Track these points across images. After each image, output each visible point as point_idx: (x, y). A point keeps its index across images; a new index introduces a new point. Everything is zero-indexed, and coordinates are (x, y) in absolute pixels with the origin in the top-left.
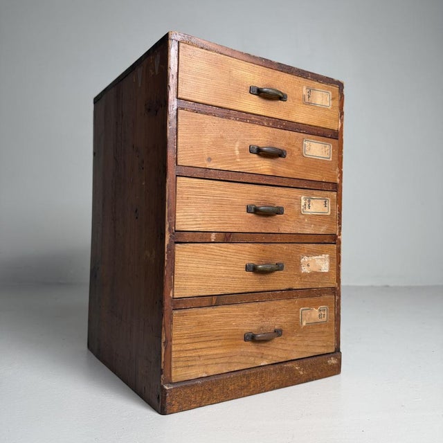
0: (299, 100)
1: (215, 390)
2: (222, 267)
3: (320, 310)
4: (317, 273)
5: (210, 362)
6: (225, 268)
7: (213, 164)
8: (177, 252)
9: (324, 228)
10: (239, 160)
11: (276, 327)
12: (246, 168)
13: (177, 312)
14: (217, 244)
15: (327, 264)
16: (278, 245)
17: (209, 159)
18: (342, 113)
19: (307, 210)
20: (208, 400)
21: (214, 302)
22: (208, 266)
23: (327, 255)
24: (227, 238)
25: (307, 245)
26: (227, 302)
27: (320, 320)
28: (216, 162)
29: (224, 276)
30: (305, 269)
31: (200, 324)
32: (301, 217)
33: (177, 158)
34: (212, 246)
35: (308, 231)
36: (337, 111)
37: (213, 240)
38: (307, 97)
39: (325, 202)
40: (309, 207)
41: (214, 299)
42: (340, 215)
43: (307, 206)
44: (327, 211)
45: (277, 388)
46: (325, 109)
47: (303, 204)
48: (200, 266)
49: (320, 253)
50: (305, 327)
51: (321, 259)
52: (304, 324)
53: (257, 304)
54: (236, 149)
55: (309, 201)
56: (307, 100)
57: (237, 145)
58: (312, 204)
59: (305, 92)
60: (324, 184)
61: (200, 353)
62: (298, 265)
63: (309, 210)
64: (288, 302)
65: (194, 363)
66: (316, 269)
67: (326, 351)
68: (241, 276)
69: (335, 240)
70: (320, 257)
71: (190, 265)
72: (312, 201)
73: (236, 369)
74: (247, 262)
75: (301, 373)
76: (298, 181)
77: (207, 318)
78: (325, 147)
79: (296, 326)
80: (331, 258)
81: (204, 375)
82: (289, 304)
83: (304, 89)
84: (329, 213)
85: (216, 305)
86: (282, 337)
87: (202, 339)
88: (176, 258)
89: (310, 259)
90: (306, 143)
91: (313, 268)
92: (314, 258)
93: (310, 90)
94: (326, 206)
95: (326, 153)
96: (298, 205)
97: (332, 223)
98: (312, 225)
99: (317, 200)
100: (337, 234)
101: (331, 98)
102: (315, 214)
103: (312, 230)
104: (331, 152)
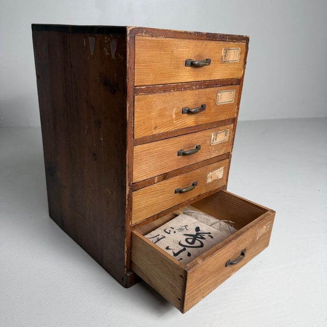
0: (218, 61)
2: (161, 197)
4: (215, 180)
6: (163, 196)
8: (133, 197)
9: (223, 150)
10: (174, 122)
12: (179, 126)
14: (158, 184)
15: (222, 172)
16: (195, 171)
17: (156, 128)
18: (245, 63)
19: (215, 141)
21: (156, 218)
22: (153, 199)
23: (223, 167)
24: (165, 177)
25: (212, 165)
26: (163, 216)
28: (160, 129)
29: (162, 201)
30: (209, 180)
32: (210, 147)
33: (133, 134)
34: (155, 185)
35: (213, 156)
36: (242, 62)
37: (156, 182)
38: (224, 57)
39: (226, 133)
40: (216, 139)
42: (234, 138)
44: (226, 138)
46: (234, 63)
47: (212, 139)
48: (148, 200)
49: (218, 168)
51: (219, 171)
54: (174, 114)
55: (216, 136)
56: (223, 60)
57: (174, 111)
58: (218, 137)
60: (227, 121)
62: (206, 180)
66: (215, 178)
68: (172, 198)
69: (228, 156)
72: (218, 135)
74: (176, 188)
76: (212, 124)
78: (231, 93)
80: (224, 169)
83: (223, 50)
84: (227, 140)
88: (133, 201)
89: (213, 173)
90: (219, 94)
91: (214, 178)
92: (215, 171)
93: (227, 50)
94: (226, 136)
95: (231, 98)
96: (209, 141)
97: (228, 146)
98: (216, 151)
99: (221, 133)
100: (230, 152)
101: (239, 53)
102: (219, 143)
103: (216, 154)
104: (234, 96)
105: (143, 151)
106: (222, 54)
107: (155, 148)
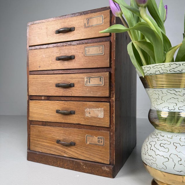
0: (81, 27)
1: (43, 159)
2: (46, 110)
3: (98, 138)
5: (43, 147)
6: (47, 111)
8: (30, 103)
10: (51, 65)
11: (72, 141)
13: (31, 125)
14: (44, 101)
15: (102, 113)
16: (72, 102)
17: (40, 67)
20: (41, 161)
21: (44, 124)
23: (102, 109)
24: (49, 98)
25: (89, 102)
26: (49, 125)
27: (99, 144)
28: (42, 67)
29: (47, 114)
30: (87, 115)
31: (39, 132)
32: (84, 88)
33: (29, 68)
34: (42, 101)
37: (43, 99)
38: (87, 24)
39: (100, 79)
40: (89, 82)
41: (44, 123)
43: (88, 82)
44: (102, 83)
45: (71, 169)
47: (85, 81)
48: (38, 109)
49: (98, 107)
50: (88, 145)
52: (88, 143)
53: (62, 128)
54: (50, 60)
55: (89, 79)
57: (51, 58)
58: (92, 81)
62: (83, 113)
63: (89, 84)
64: (79, 130)
65: (37, 145)
66: (94, 115)
67: (102, 162)
68: (54, 115)
70: (97, 109)
71: (34, 108)
72: (91, 79)
73: (53, 154)
74: (57, 109)
75: (84, 167)
77: (41, 129)
79: (83, 143)
81: (41, 151)
82: (79, 131)
83: (85, 20)
85: (45, 125)
86: (75, 146)
87: (40, 137)
88: (30, 105)
89: (91, 110)
90: (86, 49)
91: (92, 114)
92: (93, 109)
93: (88, 20)
94: (101, 81)
95: (100, 51)
96: (83, 82)
97: (106, 90)
98: (92, 92)
99: (95, 78)
100: (111, 96)
101: (103, 18)
102: (93, 86)
103: (92, 94)
104: (104, 50)
105: (34, 79)
106: (85, 22)
107: (40, 78)
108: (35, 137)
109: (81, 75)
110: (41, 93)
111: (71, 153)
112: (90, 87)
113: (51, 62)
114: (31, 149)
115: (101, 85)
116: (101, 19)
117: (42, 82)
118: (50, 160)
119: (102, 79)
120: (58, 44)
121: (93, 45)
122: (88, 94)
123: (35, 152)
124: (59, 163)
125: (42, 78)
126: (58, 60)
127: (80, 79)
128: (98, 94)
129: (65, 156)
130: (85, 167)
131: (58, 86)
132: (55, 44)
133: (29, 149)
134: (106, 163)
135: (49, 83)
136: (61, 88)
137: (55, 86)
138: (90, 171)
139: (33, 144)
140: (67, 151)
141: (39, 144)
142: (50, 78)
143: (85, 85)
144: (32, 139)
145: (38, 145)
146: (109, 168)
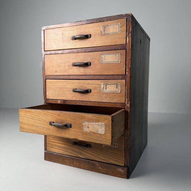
0: (98, 34)
1: (60, 159)
5: (59, 148)
7: (57, 74)
9: (116, 99)
10: (68, 70)
12: (71, 73)
17: (56, 72)
24: (65, 102)
27: (114, 147)
28: (59, 72)
32: (101, 94)
33: (45, 73)
37: (59, 103)
38: (103, 32)
39: (117, 86)
43: (105, 88)
45: (87, 170)
47: (102, 87)
50: (104, 148)
52: (104, 146)
55: (106, 86)
57: (67, 64)
58: (108, 87)
59: (102, 29)
60: (115, 76)
61: (56, 144)
63: (106, 90)
69: (124, 106)
72: (108, 85)
73: (70, 155)
76: (99, 76)
78: (116, 56)
79: (99, 146)
81: (57, 152)
83: (101, 27)
84: (120, 92)
86: (91, 148)
90: (103, 56)
93: (105, 27)
94: (117, 88)
95: (116, 59)
96: (99, 88)
97: (122, 97)
98: (108, 98)
99: (111, 85)
100: (126, 103)
101: (120, 26)
102: (110, 92)
103: (108, 100)
104: (120, 58)
105: (51, 83)
106: (101, 30)
107: (57, 83)
108: (51, 138)
109: (98, 82)
110: (58, 97)
111: (87, 154)
112: (107, 94)
113: (67, 67)
114: (47, 150)
115: (118, 92)
116: (118, 28)
117: (60, 86)
118: (66, 161)
119: (118, 86)
120: (73, 50)
121: (110, 53)
122: (105, 100)
123: (52, 153)
124: (75, 164)
125: (59, 83)
126: (75, 66)
127: (96, 86)
128: (114, 101)
129: (81, 157)
130: (101, 168)
131: (75, 91)
132: (70, 50)
133: (45, 149)
134: (121, 165)
135: (66, 88)
136: (78, 93)
137: (72, 91)
138: (106, 172)
139: (50, 146)
140: (83, 152)
141: (56, 145)
142: (67, 84)
143: (102, 92)
144: (48, 141)
145: (54, 146)
146: (123, 170)
